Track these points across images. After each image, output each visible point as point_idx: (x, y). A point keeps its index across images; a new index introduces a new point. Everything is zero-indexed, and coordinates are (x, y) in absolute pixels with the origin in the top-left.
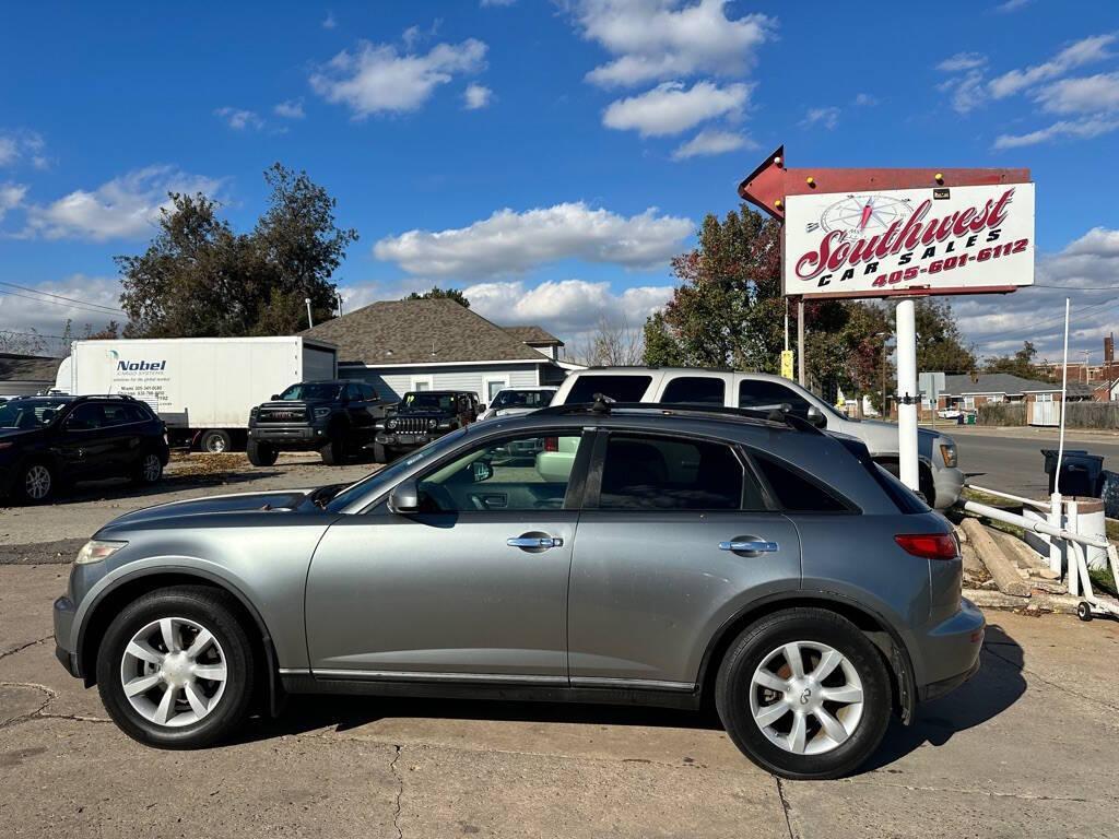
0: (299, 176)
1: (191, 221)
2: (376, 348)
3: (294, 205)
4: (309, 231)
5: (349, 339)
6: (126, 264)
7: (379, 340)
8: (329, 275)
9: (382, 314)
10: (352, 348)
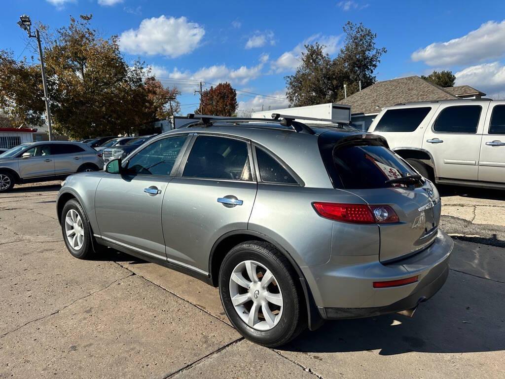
0: (358, 26)
1: (314, 55)
2: (372, 105)
3: (356, 41)
4: (364, 52)
5: (360, 102)
6: (288, 79)
7: (374, 101)
8: (372, 72)
9: (378, 88)
10: (360, 106)
